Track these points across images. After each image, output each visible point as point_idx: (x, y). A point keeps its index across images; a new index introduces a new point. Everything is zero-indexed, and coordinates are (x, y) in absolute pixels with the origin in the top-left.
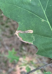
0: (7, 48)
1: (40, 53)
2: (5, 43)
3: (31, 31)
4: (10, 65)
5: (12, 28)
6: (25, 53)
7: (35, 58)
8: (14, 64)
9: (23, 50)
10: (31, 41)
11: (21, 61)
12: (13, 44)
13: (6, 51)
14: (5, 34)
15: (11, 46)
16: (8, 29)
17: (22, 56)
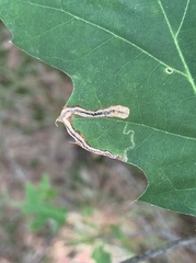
0: (20, 174)
1: (154, 194)
2: (11, 154)
3: (122, 112)
4: (29, 240)
5: (42, 98)
6: (89, 193)
7: (130, 214)
8: (47, 235)
9: (82, 181)
10: (121, 148)
11: (71, 227)
12: (44, 160)
13: (16, 187)
14: (14, 118)
15: (34, 167)
16: (27, 99)
17: (77, 205)
